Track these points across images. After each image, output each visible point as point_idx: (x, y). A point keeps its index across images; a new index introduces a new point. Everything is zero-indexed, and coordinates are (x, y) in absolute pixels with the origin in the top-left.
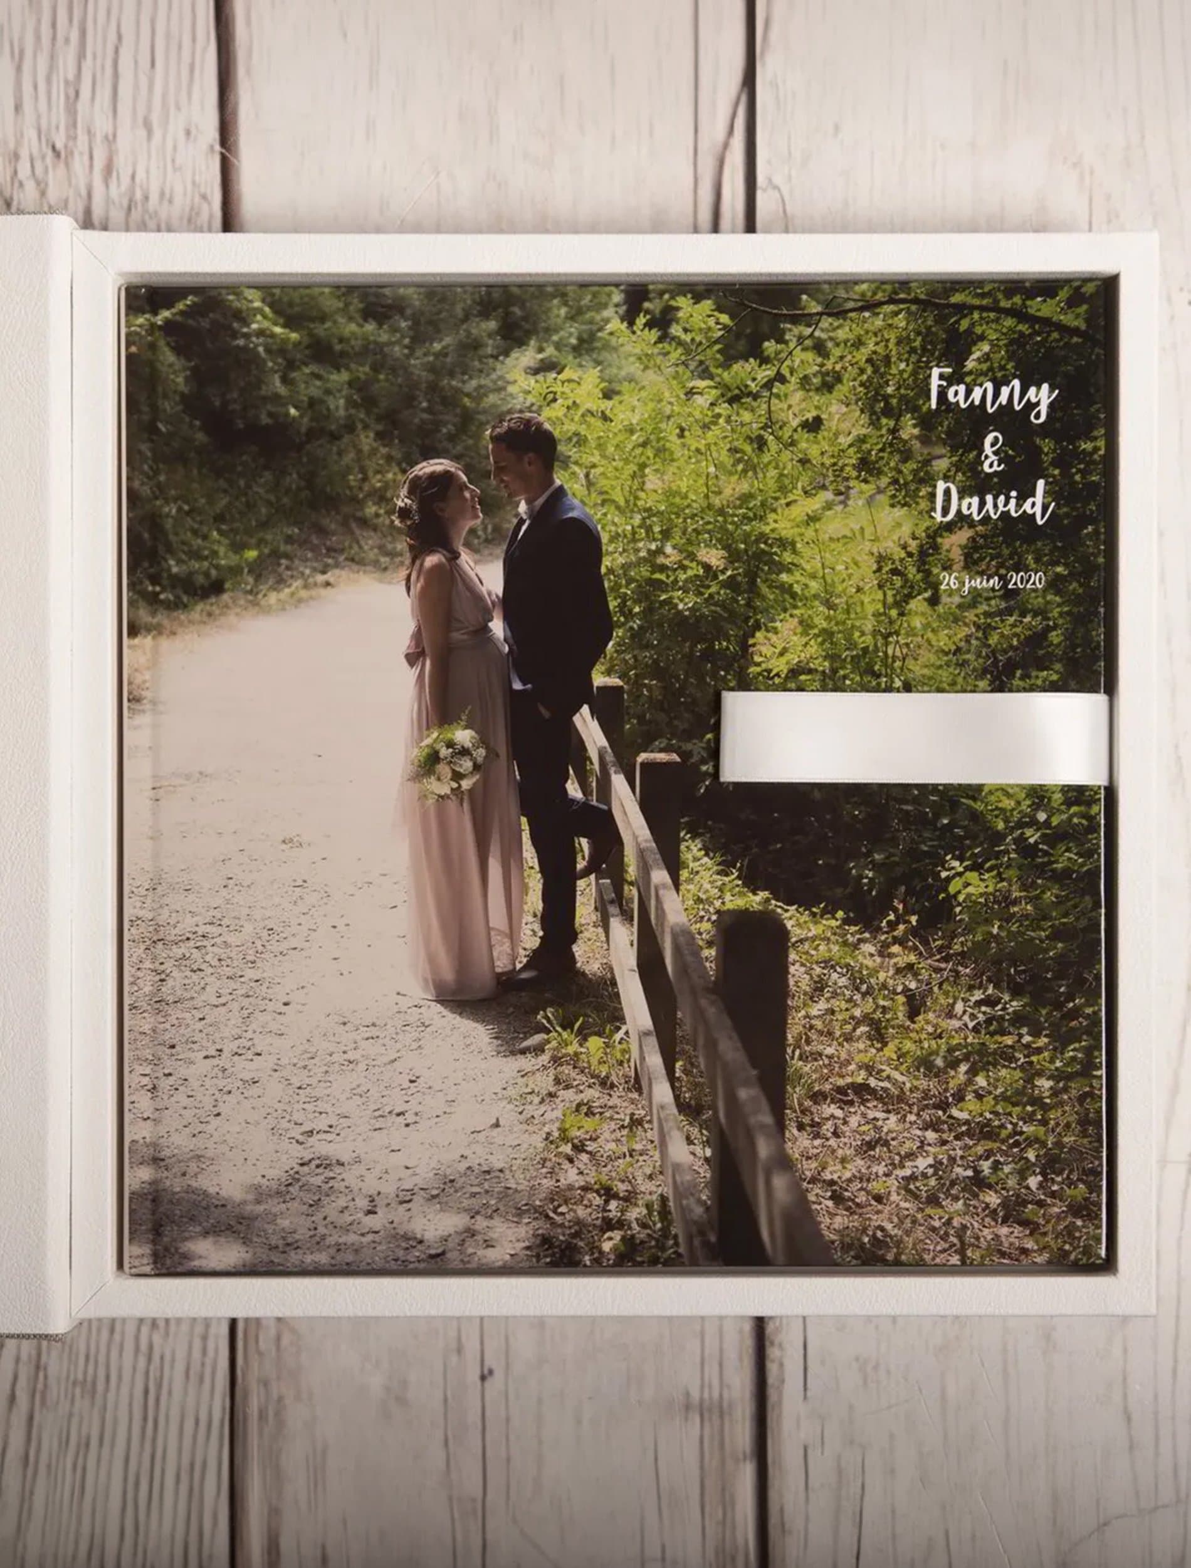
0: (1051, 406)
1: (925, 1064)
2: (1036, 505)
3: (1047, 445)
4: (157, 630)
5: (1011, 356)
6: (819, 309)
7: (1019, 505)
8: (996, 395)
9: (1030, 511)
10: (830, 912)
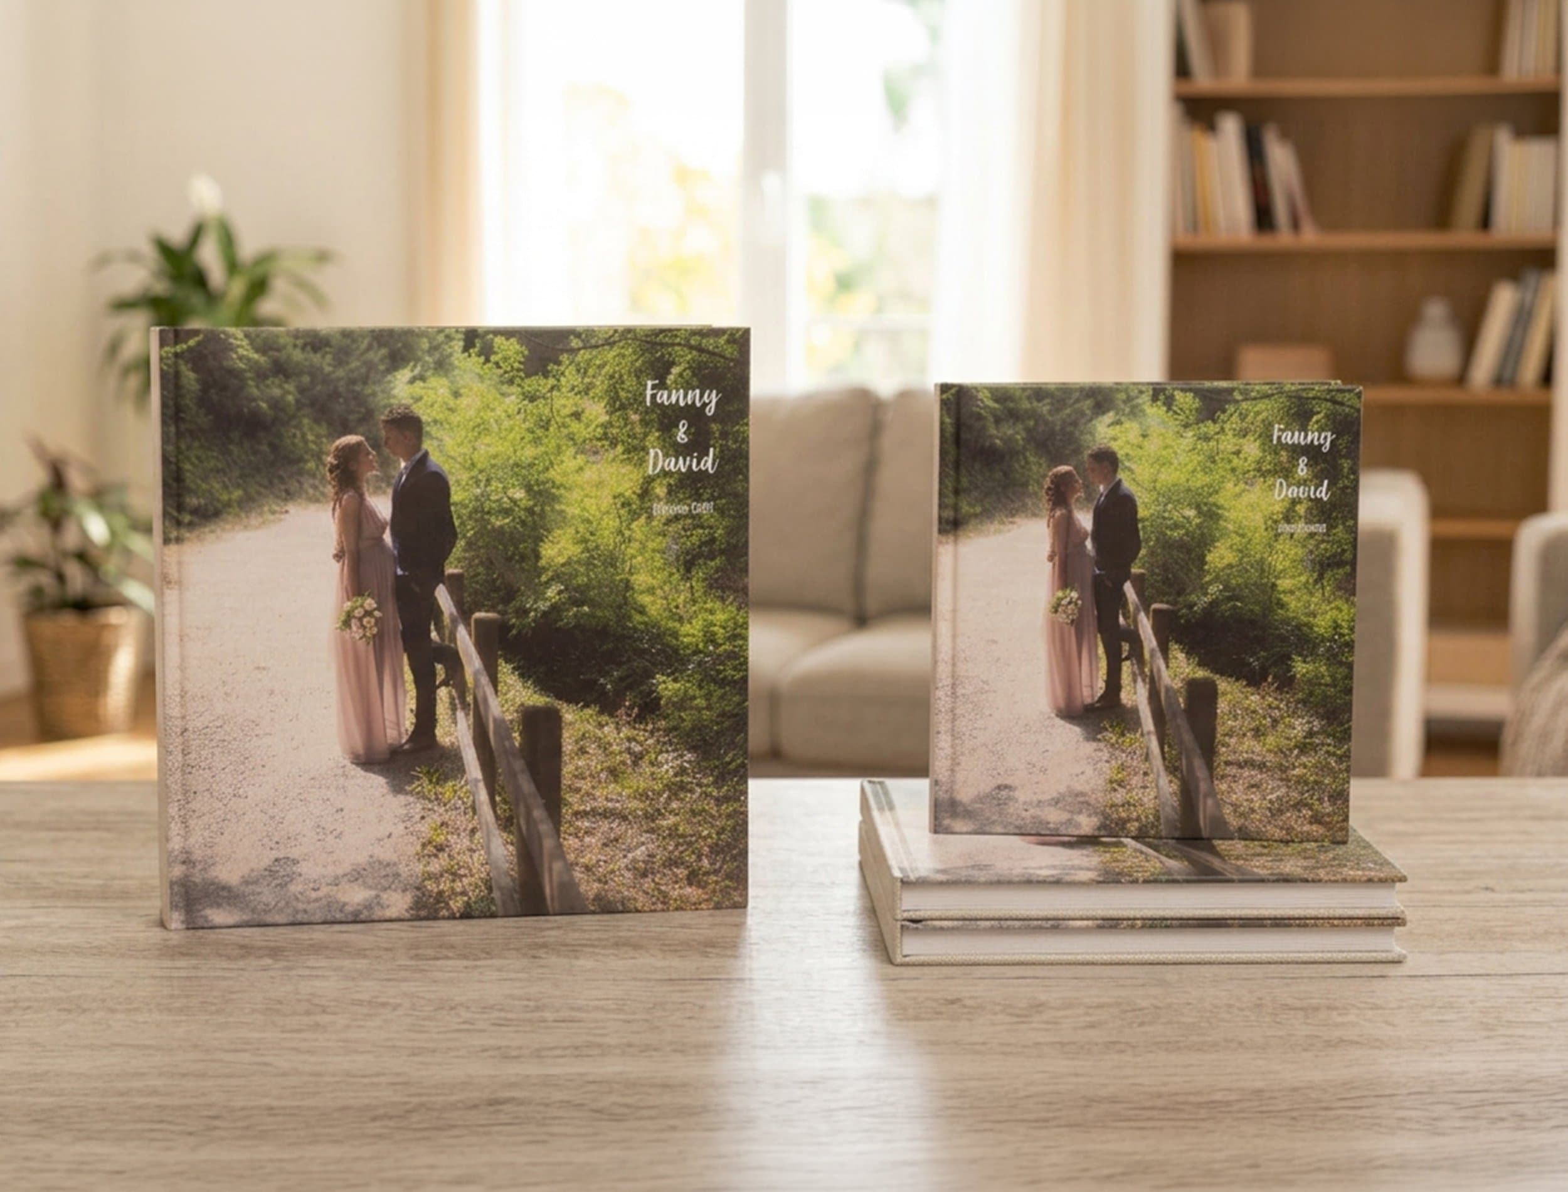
0: (717, 404)
1: (642, 796)
2: (708, 464)
3: (715, 427)
4: (179, 540)
5: (694, 375)
6: (581, 344)
7: (698, 464)
8: (685, 396)
9: (703, 469)
10: (587, 706)
